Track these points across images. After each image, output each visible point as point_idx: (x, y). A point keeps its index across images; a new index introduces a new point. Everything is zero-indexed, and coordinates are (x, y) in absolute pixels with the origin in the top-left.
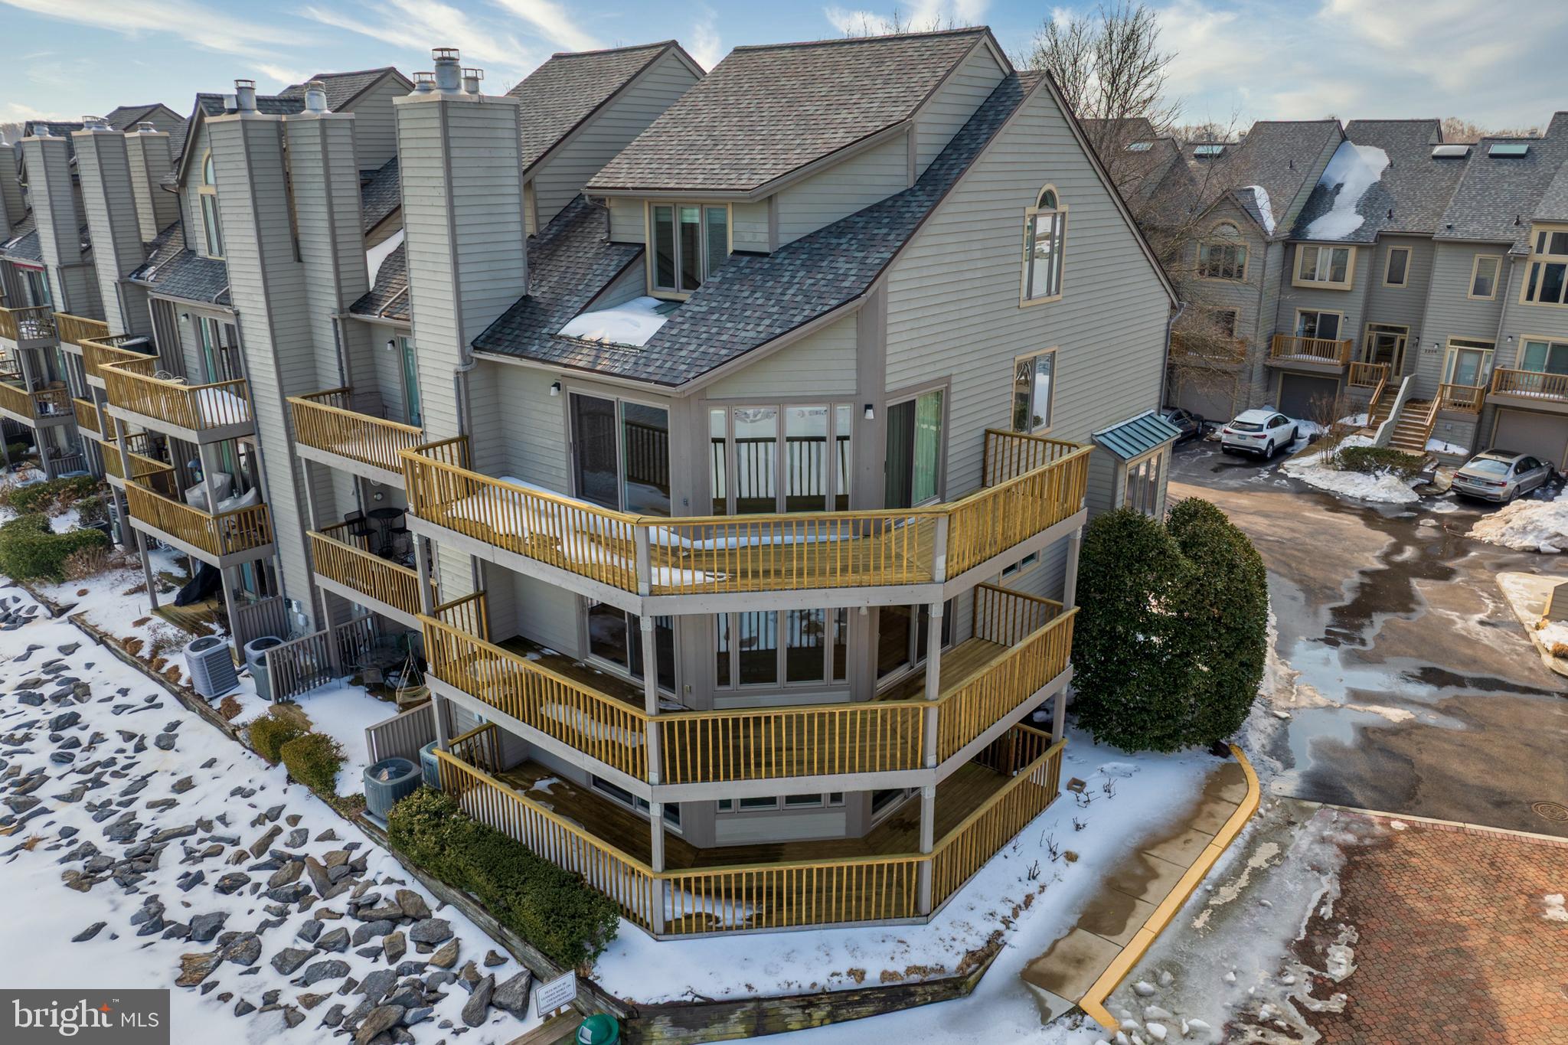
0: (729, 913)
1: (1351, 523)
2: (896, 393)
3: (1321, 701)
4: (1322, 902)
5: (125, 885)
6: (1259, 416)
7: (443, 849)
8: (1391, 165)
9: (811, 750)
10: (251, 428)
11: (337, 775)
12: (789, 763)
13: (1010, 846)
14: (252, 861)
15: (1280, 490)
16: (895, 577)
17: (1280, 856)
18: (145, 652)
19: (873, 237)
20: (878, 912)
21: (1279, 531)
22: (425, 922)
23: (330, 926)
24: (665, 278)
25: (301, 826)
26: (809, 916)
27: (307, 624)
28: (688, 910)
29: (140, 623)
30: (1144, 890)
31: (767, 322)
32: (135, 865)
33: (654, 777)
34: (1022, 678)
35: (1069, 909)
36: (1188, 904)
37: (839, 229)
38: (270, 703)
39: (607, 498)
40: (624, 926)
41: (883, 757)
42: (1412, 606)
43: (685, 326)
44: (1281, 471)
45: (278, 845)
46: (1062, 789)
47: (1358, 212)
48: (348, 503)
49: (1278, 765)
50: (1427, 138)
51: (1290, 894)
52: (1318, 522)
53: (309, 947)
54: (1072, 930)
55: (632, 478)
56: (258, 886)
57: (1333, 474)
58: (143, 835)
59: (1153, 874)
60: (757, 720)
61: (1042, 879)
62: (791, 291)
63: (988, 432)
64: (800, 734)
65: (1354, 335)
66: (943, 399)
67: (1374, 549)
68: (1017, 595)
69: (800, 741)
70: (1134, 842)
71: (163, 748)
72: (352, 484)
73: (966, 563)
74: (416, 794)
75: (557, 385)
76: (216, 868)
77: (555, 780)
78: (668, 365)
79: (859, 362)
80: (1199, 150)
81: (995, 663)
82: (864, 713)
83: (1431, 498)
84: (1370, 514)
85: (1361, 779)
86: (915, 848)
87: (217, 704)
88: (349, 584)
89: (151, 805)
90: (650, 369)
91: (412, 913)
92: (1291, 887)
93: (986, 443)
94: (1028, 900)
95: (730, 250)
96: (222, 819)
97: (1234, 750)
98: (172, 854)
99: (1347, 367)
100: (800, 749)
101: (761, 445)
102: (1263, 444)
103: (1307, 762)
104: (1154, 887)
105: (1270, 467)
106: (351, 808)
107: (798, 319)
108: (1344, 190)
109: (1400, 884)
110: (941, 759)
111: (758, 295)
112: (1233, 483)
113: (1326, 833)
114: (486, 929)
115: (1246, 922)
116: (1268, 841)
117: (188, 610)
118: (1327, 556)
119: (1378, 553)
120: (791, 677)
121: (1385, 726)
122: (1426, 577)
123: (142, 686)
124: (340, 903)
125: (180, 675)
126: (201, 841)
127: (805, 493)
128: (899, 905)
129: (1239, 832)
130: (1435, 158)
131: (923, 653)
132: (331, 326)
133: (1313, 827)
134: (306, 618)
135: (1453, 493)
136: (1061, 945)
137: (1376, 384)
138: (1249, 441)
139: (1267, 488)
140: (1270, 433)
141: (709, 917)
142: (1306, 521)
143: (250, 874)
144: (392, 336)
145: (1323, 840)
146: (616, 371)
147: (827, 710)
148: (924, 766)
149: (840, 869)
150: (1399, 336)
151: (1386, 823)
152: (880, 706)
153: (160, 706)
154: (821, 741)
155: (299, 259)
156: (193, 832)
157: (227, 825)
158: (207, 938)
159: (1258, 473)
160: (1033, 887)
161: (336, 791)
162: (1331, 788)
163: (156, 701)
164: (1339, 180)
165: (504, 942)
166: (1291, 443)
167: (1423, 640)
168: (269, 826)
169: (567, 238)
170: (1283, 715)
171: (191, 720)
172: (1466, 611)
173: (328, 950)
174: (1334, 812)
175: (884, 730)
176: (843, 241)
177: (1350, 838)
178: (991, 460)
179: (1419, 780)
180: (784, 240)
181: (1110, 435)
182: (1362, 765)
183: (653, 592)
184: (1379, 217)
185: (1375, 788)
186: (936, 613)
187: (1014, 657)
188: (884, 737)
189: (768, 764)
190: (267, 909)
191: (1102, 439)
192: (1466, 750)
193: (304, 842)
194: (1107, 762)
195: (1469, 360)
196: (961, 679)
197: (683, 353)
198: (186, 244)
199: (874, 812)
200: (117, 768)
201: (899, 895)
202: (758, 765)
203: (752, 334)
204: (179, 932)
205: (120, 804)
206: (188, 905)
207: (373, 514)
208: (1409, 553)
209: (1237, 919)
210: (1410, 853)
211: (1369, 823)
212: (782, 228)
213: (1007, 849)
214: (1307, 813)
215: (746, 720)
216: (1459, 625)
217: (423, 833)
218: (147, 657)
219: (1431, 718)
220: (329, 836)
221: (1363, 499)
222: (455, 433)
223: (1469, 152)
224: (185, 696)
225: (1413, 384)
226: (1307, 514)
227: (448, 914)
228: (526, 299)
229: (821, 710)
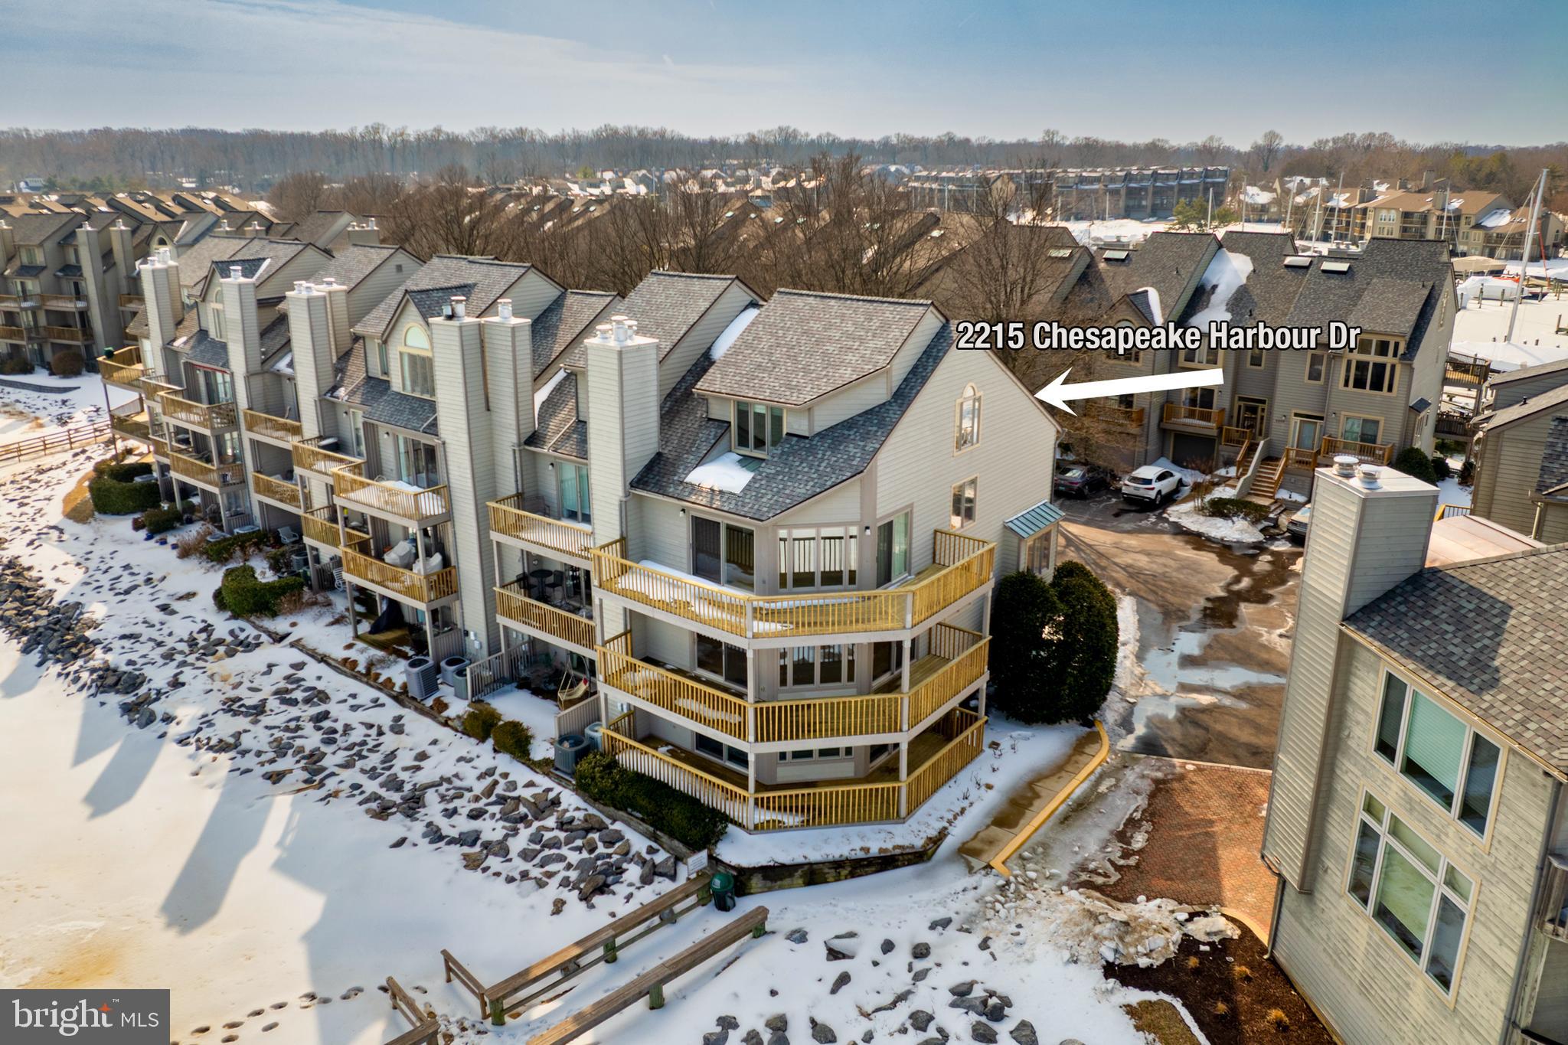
0: (789, 819)
1: (1208, 559)
2: (882, 518)
3: (1159, 690)
4: (1136, 810)
5: (408, 816)
6: (1149, 472)
7: (617, 786)
8: (1254, 271)
9: (838, 723)
10: (449, 516)
11: (530, 747)
12: (826, 730)
13: (952, 781)
14: (484, 801)
15: (1162, 532)
16: (884, 626)
17: (1116, 786)
18: (361, 668)
19: (868, 433)
20: (876, 817)
21: (1155, 566)
22: (604, 832)
23: (547, 835)
24: (743, 441)
25: (510, 778)
26: (836, 820)
27: (481, 647)
28: (768, 818)
29: (349, 646)
30: (1031, 804)
31: (811, 483)
32: (411, 805)
33: (751, 738)
34: (957, 680)
35: (987, 815)
36: (1057, 812)
37: (849, 424)
38: (466, 703)
39: (712, 575)
40: (731, 828)
41: (878, 726)
42: (1235, 624)
43: (763, 482)
44: (1165, 515)
45: (499, 790)
46: (985, 748)
47: (1228, 310)
48: (516, 569)
49: (1124, 732)
50: (1282, 249)
51: (1117, 807)
52: (1187, 559)
53: (538, 847)
54: (988, 826)
55: (728, 561)
56: (493, 815)
57: (1202, 519)
58: (407, 787)
59: (1037, 796)
60: (809, 706)
61: (971, 799)
62: (824, 464)
63: (936, 532)
64: (832, 713)
65: (1226, 405)
66: (908, 516)
67: (1221, 580)
68: (955, 629)
69: (832, 718)
70: (1027, 779)
71: (396, 733)
72: (520, 555)
73: (923, 617)
74: (591, 756)
75: (683, 510)
76: (464, 805)
77: (670, 747)
78: (756, 507)
79: (862, 503)
80: (1108, 254)
81: (940, 672)
82: (867, 701)
83: (1272, 538)
84: (1224, 550)
85: (1174, 740)
86: (897, 779)
87: (429, 702)
88: (525, 623)
89: (405, 769)
90: (746, 509)
91: (597, 826)
92: (1119, 802)
93: (935, 538)
94: (963, 811)
95: (785, 432)
96: (456, 776)
97: (1097, 724)
98: (431, 796)
99: (1220, 429)
100: (832, 723)
101: (807, 542)
102: (1152, 494)
103: (1140, 730)
104: (1037, 803)
105: (1157, 513)
106: (544, 767)
107: (829, 483)
108: (1218, 290)
109: (1183, 800)
110: (911, 726)
111: (804, 465)
112: (1128, 526)
113: (1146, 772)
114: (644, 834)
115: (1089, 822)
116: (1109, 777)
117: (381, 637)
118: (1185, 587)
119: (1222, 584)
120: (823, 681)
121: (1197, 707)
122: (1252, 602)
123: (367, 693)
124: (551, 822)
125: (394, 684)
126: (448, 790)
127: (832, 569)
128: (888, 813)
129: (1092, 772)
130: (1287, 266)
131: (899, 664)
132: (511, 453)
133: (1137, 769)
134: (481, 644)
135: (1287, 534)
136: (981, 835)
137: (1243, 443)
138: (1141, 491)
139: (1153, 530)
140: (1157, 486)
141: (779, 822)
142: (1176, 558)
143: (487, 808)
144: (552, 461)
145: (1143, 777)
146: (726, 509)
147: (847, 700)
148: (901, 730)
149: (854, 791)
150: (1261, 406)
151: (1183, 766)
152: (876, 697)
153: (383, 705)
154: (844, 718)
155: (488, 410)
156: (440, 784)
157: (461, 780)
158: (473, 844)
159: (1147, 518)
160: (966, 803)
161: (531, 756)
162: (1154, 746)
163: (379, 702)
164: (1214, 282)
165: (656, 839)
166: (1176, 491)
167: (1237, 649)
168: (489, 780)
169: (678, 412)
170: (1132, 700)
171: (410, 716)
172: (1272, 626)
173: (550, 848)
174: (1153, 760)
175: (879, 711)
176: (852, 433)
177: (1159, 775)
178: (938, 547)
179: (1210, 740)
180: (818, 429)
181: (1016, 522)
182: (1177, 732)
183: (755, 636)
184: (1243, 315)
185: (1182, 745)
186: (907, 646)
187: (952, 668)
188: (879, 715)
189: (815, 731)
190: (504, 827)
191: (1010, 525)
192: (1246, 721)
193: (515, 789)
194: (1014, 730)
195: (1308, 428)
196: (922, 680)
197: (764, 500)
198: (367, 372)
199: (871, 761)
200: (370, 746)
201: (888, 808)
202: (809, 731)
203: (804, 491)
204: (452, 841)
205: (383, 769)
206: (454, 827)
207: (534, 574)
208: (1246, 582)
209: (1085, 820)
210: (1194, 783)
211: (1174, 766)
212: (816, 423)
213: (951, 783)
214: (1137, 761)
215: (803, 706)
216: (1264, 639)
217: (602, 778)
218: (364, 671)
219: (1228, 701)
220: (531, 784)
221: (1222, 540)
222: (618, 537)
223: (1311, 262)
224: (402, 697)
225: (1269, 446)
226: (1178, 552)
227: (618, 826)
228: (659, 454)
229: (844, 699)
